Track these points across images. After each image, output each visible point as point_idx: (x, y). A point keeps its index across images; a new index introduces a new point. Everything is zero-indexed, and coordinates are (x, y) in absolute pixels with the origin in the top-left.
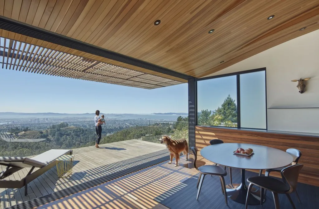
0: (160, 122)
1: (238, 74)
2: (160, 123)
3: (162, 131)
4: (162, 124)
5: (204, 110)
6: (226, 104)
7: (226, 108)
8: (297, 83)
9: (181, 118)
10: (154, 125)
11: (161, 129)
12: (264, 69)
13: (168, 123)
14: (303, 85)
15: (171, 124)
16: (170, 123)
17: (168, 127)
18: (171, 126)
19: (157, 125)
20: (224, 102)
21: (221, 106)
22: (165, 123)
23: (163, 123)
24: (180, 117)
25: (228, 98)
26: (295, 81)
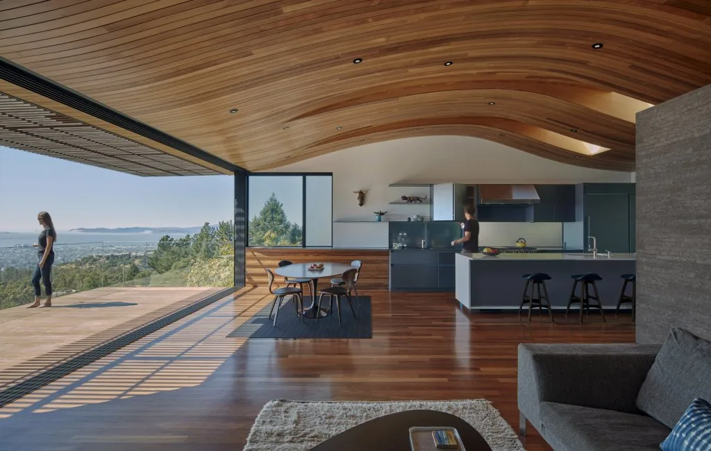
0: (100, 254)
1: (304, 175)
2: (101, 257)
3: (111, 278)
4: (108, 258)
5: (225, 222)
6: (268, 210)
7: (268, 219)
8: (358, 194)
9: (170, 240)
10: (79, 264)
11: (107, 273)
12: (331, 174)
13: (129, 255)
14: (362, 197)
15: (136, 257)
16: (134, 254)
17: (128, 266)
18: (137, 262)
19: (90, 261)
20: (264, 206)
21: (259, 215)
22: (117, 254)
23: (112, 255)
24: (168, 237)
25: (271, 200)
26: (356, 192)
